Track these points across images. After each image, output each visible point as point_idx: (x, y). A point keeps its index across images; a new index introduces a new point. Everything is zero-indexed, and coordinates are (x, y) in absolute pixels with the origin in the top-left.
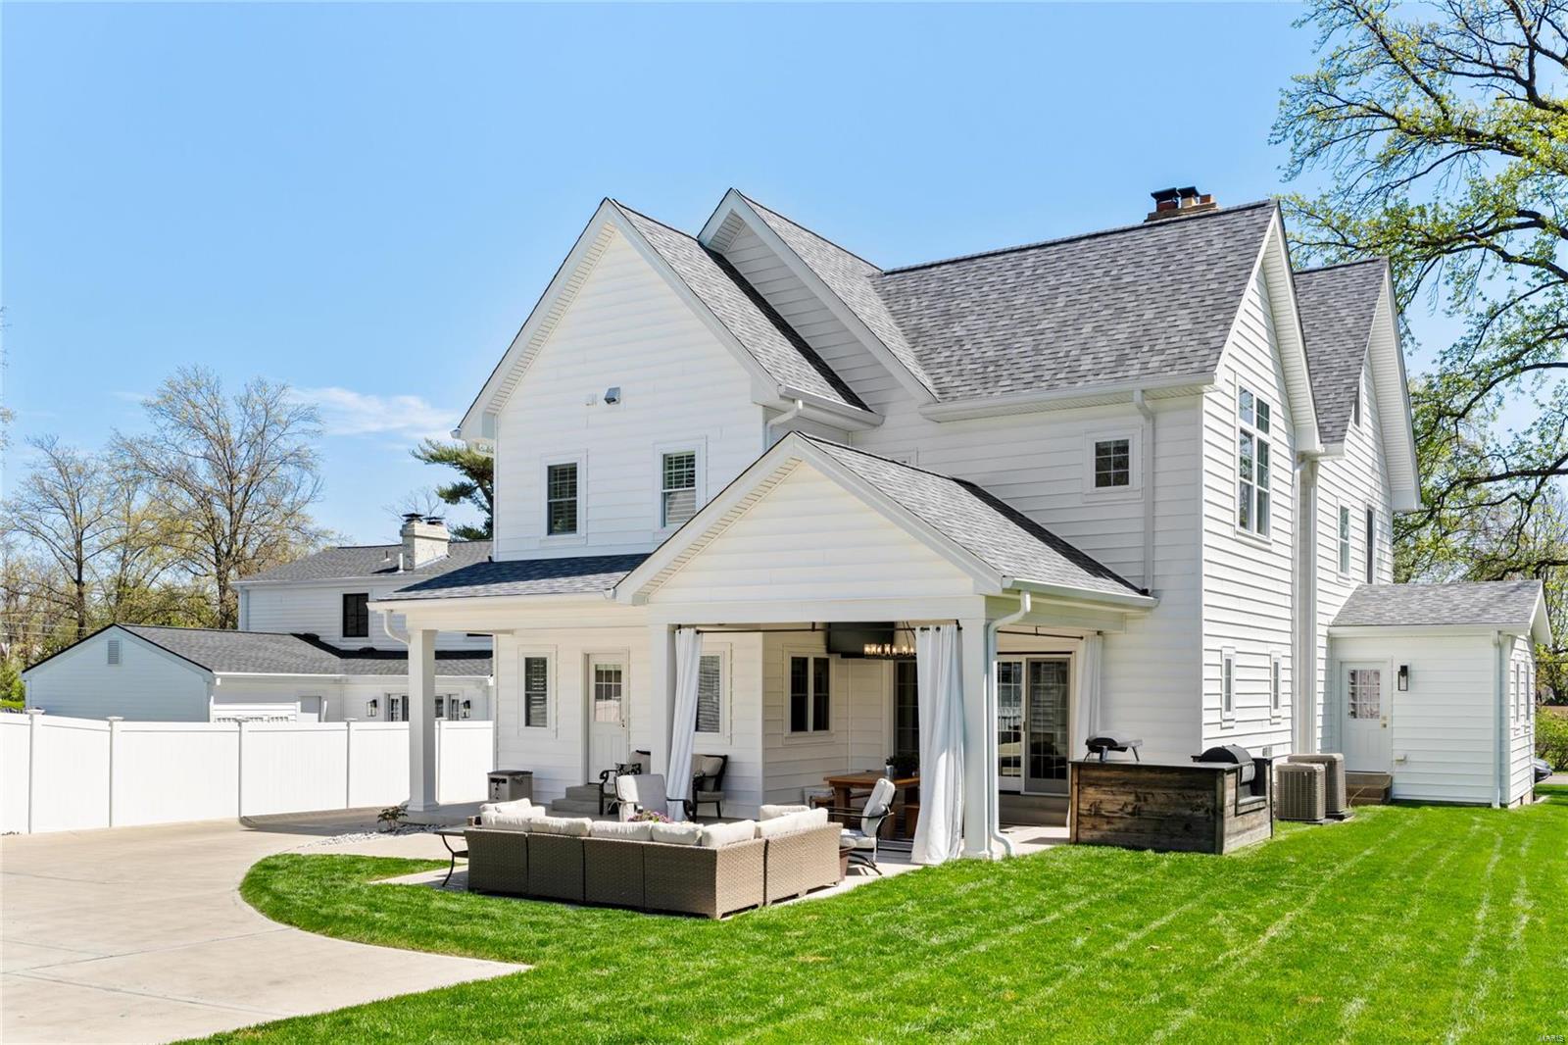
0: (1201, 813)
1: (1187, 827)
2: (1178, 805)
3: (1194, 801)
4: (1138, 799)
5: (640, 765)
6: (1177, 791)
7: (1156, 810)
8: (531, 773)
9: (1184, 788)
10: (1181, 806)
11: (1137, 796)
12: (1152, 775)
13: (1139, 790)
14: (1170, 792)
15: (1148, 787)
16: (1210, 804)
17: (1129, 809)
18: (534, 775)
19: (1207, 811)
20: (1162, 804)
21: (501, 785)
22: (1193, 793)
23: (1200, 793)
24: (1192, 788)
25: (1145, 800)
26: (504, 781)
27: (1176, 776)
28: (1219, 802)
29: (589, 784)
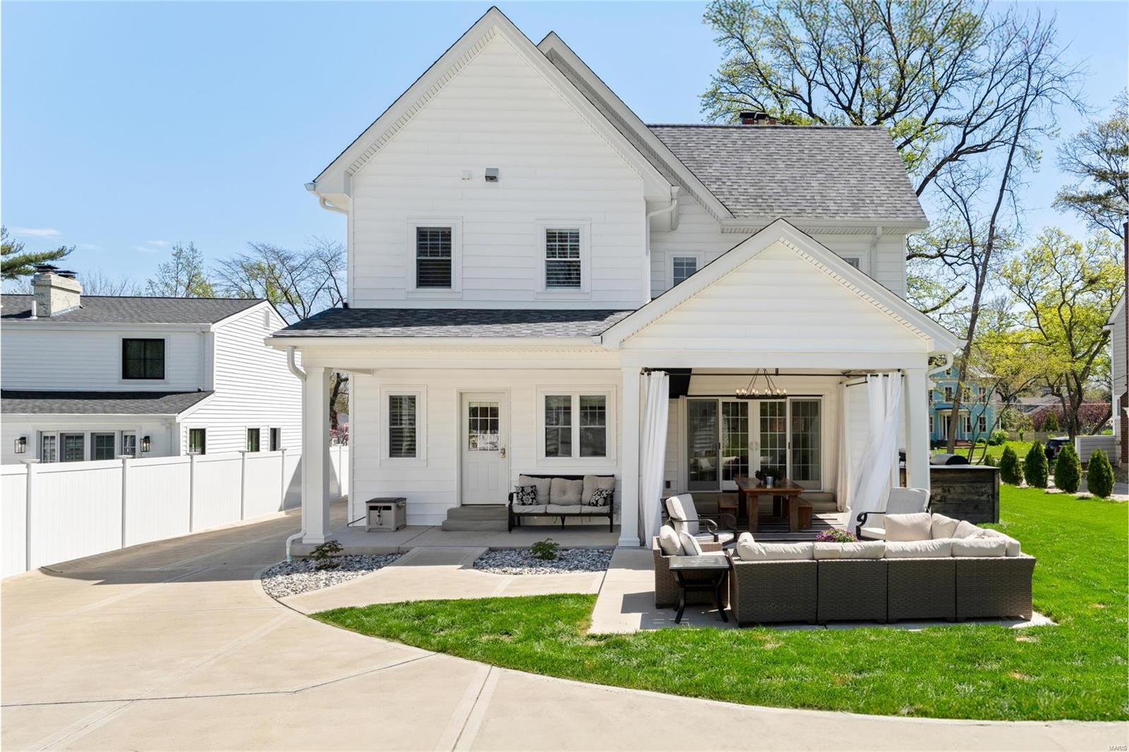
0: (984, 498)
1: (976, 507)
2: (970, 493)
3: (980, 490)
4: (944, 491)
5: (535, 486)
6: (971, 484)
7: (956, 497)
8: (405, 499)
9: (974, 482)
10: (971, 493)
11: (943, 489)
12: (953, 475)
13: (945, 485)
14: (965, 485)
15: (950, 483)
16: (990, 491)
17: (938, 498)
18: (407, 501)
19: (988, 496)
20: (959, 493)
21: (384, 512)
22: (979, 485)
23: (984, 485)
24: (978, 482)
25: (949, 491)
26: (389, 508)
27: (968, 475)
28: (996, 490)
29: (463, 505)
